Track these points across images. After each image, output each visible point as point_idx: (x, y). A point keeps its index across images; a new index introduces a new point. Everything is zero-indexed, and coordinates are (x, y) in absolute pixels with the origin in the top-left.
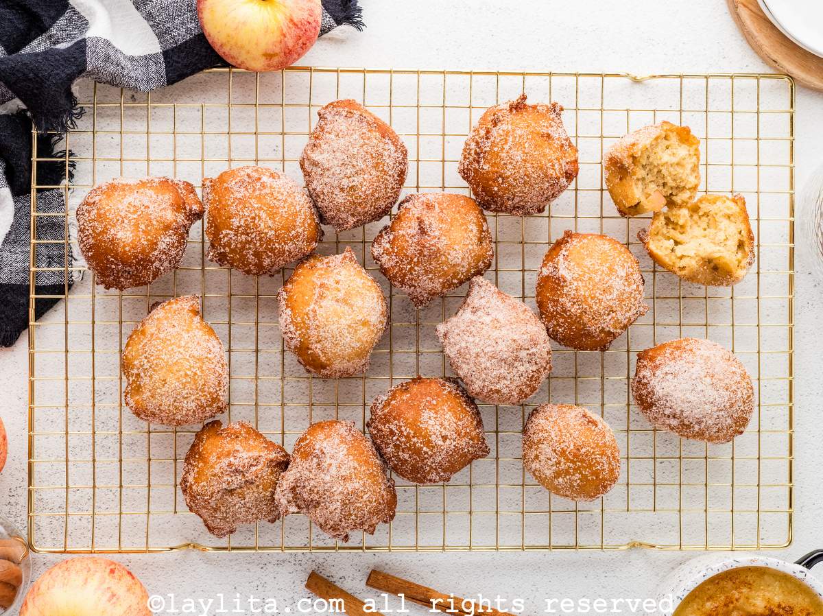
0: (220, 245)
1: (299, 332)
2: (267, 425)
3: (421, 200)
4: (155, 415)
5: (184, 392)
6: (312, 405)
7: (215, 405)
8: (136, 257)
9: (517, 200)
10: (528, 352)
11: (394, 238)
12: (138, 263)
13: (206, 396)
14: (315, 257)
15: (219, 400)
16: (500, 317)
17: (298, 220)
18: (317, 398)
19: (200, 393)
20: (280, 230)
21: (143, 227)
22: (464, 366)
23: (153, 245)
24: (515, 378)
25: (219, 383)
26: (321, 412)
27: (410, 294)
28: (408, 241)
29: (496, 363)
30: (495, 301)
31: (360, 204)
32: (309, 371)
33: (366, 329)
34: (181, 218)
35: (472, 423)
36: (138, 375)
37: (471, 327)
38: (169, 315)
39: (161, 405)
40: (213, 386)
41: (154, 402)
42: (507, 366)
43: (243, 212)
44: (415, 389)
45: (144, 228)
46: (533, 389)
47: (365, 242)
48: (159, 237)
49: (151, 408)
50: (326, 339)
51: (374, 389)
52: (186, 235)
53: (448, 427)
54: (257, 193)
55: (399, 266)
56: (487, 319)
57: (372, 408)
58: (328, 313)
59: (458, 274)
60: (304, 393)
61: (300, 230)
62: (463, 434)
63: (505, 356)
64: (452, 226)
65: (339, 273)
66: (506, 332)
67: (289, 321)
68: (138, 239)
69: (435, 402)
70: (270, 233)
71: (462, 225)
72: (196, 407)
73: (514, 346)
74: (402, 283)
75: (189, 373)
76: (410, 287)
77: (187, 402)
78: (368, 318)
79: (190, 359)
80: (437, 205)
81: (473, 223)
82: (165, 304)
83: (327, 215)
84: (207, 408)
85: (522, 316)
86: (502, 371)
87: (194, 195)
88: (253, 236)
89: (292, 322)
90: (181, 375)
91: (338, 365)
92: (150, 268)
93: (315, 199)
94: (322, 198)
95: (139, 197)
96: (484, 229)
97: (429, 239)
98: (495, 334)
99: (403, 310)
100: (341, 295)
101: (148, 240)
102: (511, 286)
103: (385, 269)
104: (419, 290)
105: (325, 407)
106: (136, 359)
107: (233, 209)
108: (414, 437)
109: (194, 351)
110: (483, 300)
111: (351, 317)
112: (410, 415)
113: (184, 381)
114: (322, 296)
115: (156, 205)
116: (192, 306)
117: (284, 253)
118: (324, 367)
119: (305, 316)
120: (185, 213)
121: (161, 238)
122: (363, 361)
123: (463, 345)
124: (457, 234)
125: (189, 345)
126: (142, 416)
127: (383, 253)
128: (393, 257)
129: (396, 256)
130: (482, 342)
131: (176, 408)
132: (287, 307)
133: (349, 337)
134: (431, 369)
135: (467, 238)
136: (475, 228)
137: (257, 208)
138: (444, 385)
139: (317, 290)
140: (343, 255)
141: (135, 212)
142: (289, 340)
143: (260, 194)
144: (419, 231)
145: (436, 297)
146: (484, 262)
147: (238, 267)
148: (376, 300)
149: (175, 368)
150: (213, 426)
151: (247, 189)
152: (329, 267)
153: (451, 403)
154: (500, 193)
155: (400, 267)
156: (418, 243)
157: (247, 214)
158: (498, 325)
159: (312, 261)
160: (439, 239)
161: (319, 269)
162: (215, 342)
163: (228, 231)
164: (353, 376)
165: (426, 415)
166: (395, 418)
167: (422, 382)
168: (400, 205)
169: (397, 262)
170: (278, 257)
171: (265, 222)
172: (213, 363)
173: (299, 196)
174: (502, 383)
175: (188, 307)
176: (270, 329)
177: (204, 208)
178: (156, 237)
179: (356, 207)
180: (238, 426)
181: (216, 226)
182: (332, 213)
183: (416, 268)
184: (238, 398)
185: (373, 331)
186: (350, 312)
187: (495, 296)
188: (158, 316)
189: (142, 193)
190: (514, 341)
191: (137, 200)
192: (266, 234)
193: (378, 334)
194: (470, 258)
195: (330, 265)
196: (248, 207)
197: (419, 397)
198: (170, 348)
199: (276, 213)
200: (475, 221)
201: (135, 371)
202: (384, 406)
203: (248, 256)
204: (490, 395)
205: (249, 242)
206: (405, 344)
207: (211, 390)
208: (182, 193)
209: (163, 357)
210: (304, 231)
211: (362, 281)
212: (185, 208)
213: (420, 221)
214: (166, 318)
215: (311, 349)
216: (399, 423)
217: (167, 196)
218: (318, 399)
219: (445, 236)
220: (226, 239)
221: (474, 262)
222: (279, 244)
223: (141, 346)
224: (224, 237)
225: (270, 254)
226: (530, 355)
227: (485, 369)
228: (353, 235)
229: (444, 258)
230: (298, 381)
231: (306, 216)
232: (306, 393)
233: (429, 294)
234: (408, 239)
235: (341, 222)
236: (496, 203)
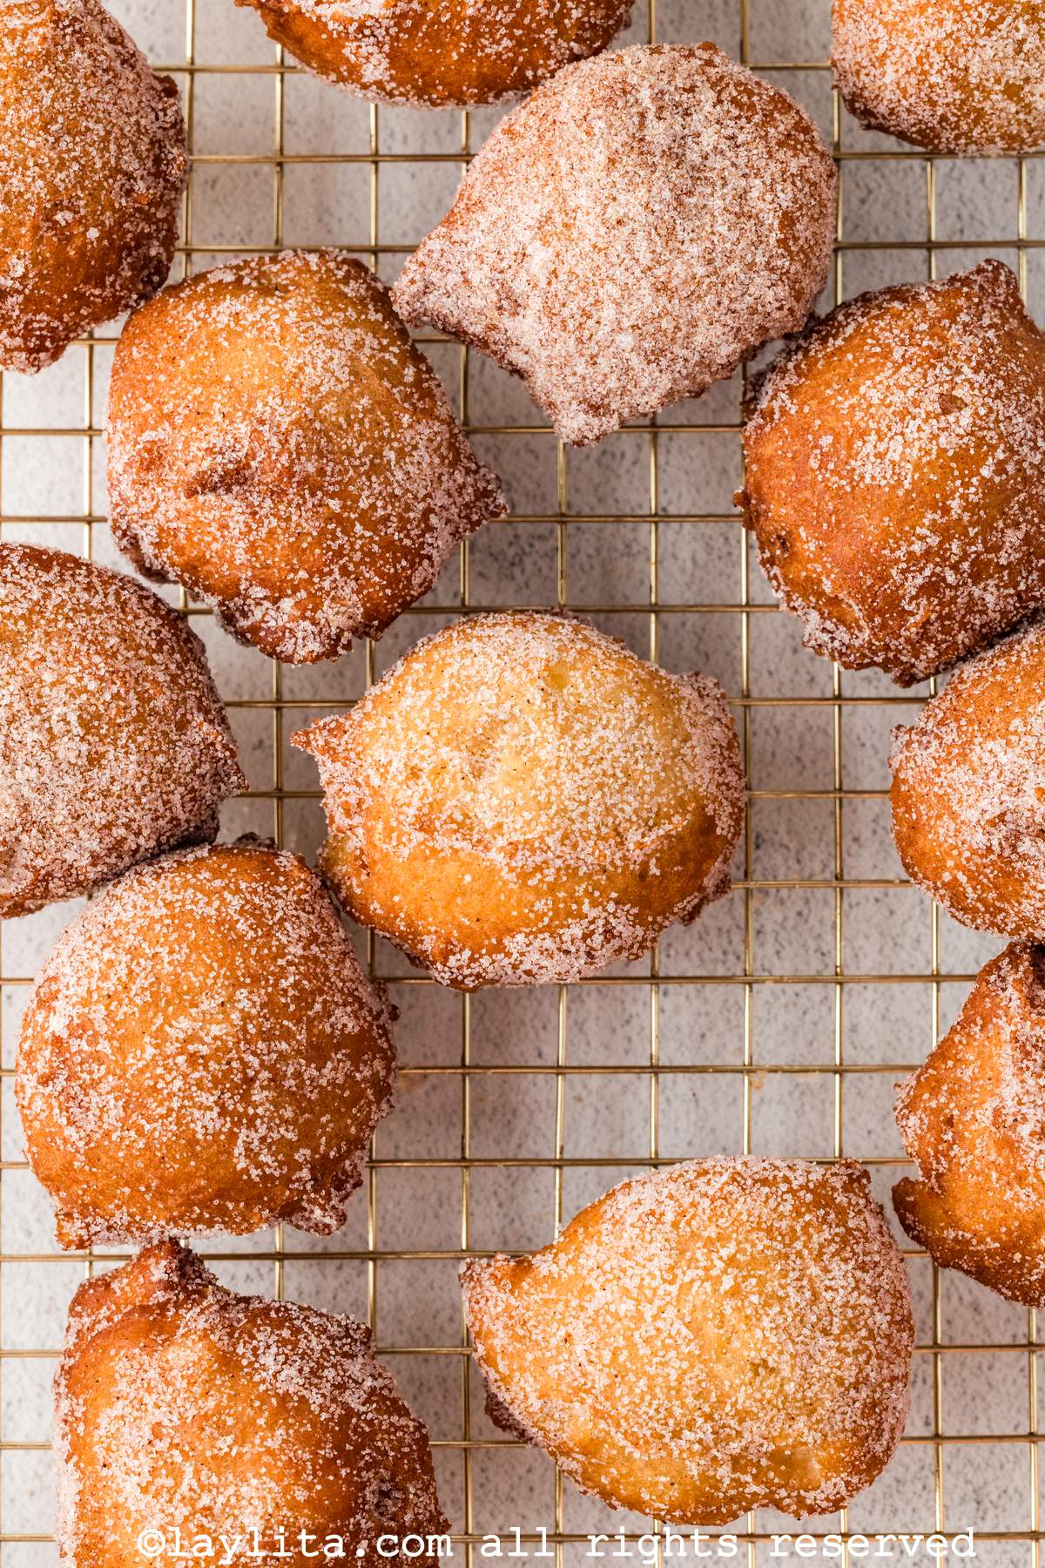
0: (286, 1180)
1: (586, 908)
2: (911, 1039)
3: (130, 494)
4: (874, 1404)
5: (794, 1298)
6: (839, 877)
7: (841, 1199)
8: (329, 1465)
9: (132, 165)
10: (651, 116)
11: (263, 583)
12: (350, 1459)
13: (808, 1224)
14: (330, 862)
15: (823, 1184)
16: (531, 212)
17: (199, 910)
18: (817, 866)
19: (798, 1245)
20: (232, 968)
21: (224, 1443)
22: (699, 339)
23: (287, 1407)
24: (741, 161)
25: (764, 1182)
26: (866, 853)
27: (455, 534)
28: (271, 532)
29: (689, 225)
30: (477, 234)
31: (143, 699)
32: (723, 886)
33: (575, 676)
34: (194, 1319)
35: (898, 316)
36: (737, 1462)
37: (566, 312)
38: (530, 1357)
39: (840, 1381)
40: (772, 1204)
41: (828, 1404)
42: (699, 189)
43: (171, 1095)
44: (780, 512)
45: (230, 1439)
46: (781, 104)
47: (279, 700)
48: (262, 1388)
49: (853, 1413)
50: (608, 811)
51: (786, 674)
52: (255, 1305)
53: (911, 392)
54: (104, 1046)
55: (357, 565)
56: (540, 257)
57: (847, 666)
58: (520, 802)
59: (382, 361)
60: (800, 914)
61: (236, 902)
62: (935, 344)
63: (667, 194)
64: (218, 381)
65: (383, 769)
66: (583, 192)
67: (549, 944)
68: (266, 1459)
69: (826, 441)
70: (245, 1004)
71: (216, 348)
72: (846, 1261)
73: (629, 162)
74: (416, 556)
75: (727, 1283)
76: (430, 529)
77: (828, 1288)
78: (536, 668)
79: (679, 1282)
80: (148, 435)
81: (208, 311)
82: (493, 1375)
83: (183, 817)
84: (851, 1224)
85: (530, 139)
86: (717, 204)
87: (114, 1277)
88: (255, 1062)
89: (550, 930)
90: (738, 1309)
91: (701, 776)
92: (370, 1423)
93: (127, 860)
94: (122, 831)
95: (122, 1457)
96: (229, 277)
97: (261, 455)
98: (589, 228)
99: (513, 578)
100: (457, 760)
101: (271, 1426)
102: (431, 206)
103: (368, 615)
104: (440, 499)
105: (847, 841)
106: (682, 1472)
107: (162, 1132)
108: (946, 511)
109: (653, 1267)
110: (475, 277)
111: (532, 725)
112: (870, 525)
113: (755, 1299)
114: (461, 825)
115: (148, 1399)
116: (497, 1282)
117: (315, 959)
118: (706, 825)
119: (532, 882)
120: (177, 1306)
121: (263, 1381)
122: (686, 691)
123: (626, 340)
124: (247, 363)
125: (631, 1284)
126: (879, 1449)
127: (314, 623)
128: (326, 584)
129: (322, 575)
130: (618, 272)
131: (851, 1327)
132: (499, 948)
133: (602, 733)
134: (714, 478)
135: (260, 330)
136: (227, 307)
137: (157, 1046)
138: (768, 415)
139: (442, 842)
140: (319, 758)
141: (175, 1472)
142: (616, 943)
143: (110, 1039)
144: (235, 488)
145: (466, 446)
146: (346, 280)
147: (365, 1124)
148: (475, 645)
149: (711, 1330)
150: (912, 1208)
151: (95, 1084)
152: (360, 803)
153: (829, 385)
154: (108, 219)
155: (362, 562)
156: (277, 494)
157: (178, 1083)
158: (558, 218)
159: (342, 869)
160: (262, 422)
161: (371, 843)
162: (623, 1201)
163: (239, 1150)
164: (739, 729)
165: (870, 471)
166: (883, 578)
167: (758, 488)
168: (148, 572)
169: (344, 571)
170: (327, 979)
171: (207, 1019)
172: (694, 1205)
173: (117, 908)
174: (761, 205)
175: (504, 1297)
176: (581, 1031)
177: (162, 1242)
178: (258, 1397)
179: (153, 712)
180: (913, 1121)
181: (222, 1194)
182: (176, 798)
183: (364, 504)
184: (819, 1140)
185: (580, 652)
186: (516, 729)
187: (459, 235)
188: (533, 1398)
189: (108, 1449)
190: (612, 161)
191: (133, 1464)
192: (247, 1017)
193: (595, 639)
194: (328, 322)
195: (353, 800)
196: (156, 1078)
197: (807, 494)
198: (644, 1350)
199: (176, 985)
200: (202, 306)
201: (724, 1472)
202: (841, 621)
203: (323, 1082)
204: (802, 250)
205: (276, 1080)
206: (631, 570)
207: (787, 1208)
208: (109, 1319)
209: (674, 1376)
210: (238, 891)
211: (409, 689)
212: (163, 1307)
213: (202, 485)
214: (541, 1365)
215: (645, 865)
216: (897, 561)
217: (121, 1366)
218: (818, 861)
219: (252, 403)
220: (265, 1158)
221: (345, 310)
222: (282, 973)
223: (637, 1455)
224: (259, 1165)
225: (318, 1007)
226: (661, 108)
227: (710, 262)
228: (255, 748)
229: (329, 407)
230: (759, 932)
231: (186, 885)
232: (800, 905)
233: (454, 465)
234: (264, 530)
235: (206, 768)
236: (142, 240)
